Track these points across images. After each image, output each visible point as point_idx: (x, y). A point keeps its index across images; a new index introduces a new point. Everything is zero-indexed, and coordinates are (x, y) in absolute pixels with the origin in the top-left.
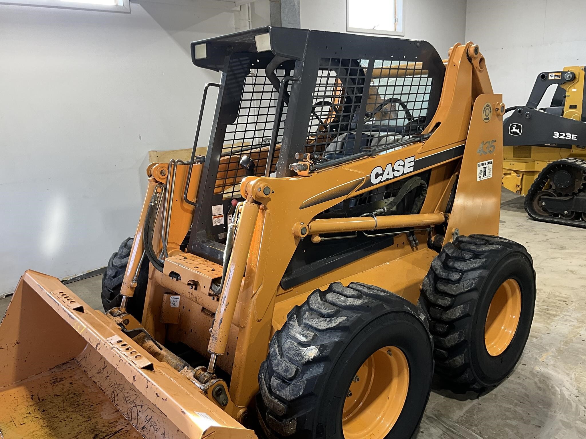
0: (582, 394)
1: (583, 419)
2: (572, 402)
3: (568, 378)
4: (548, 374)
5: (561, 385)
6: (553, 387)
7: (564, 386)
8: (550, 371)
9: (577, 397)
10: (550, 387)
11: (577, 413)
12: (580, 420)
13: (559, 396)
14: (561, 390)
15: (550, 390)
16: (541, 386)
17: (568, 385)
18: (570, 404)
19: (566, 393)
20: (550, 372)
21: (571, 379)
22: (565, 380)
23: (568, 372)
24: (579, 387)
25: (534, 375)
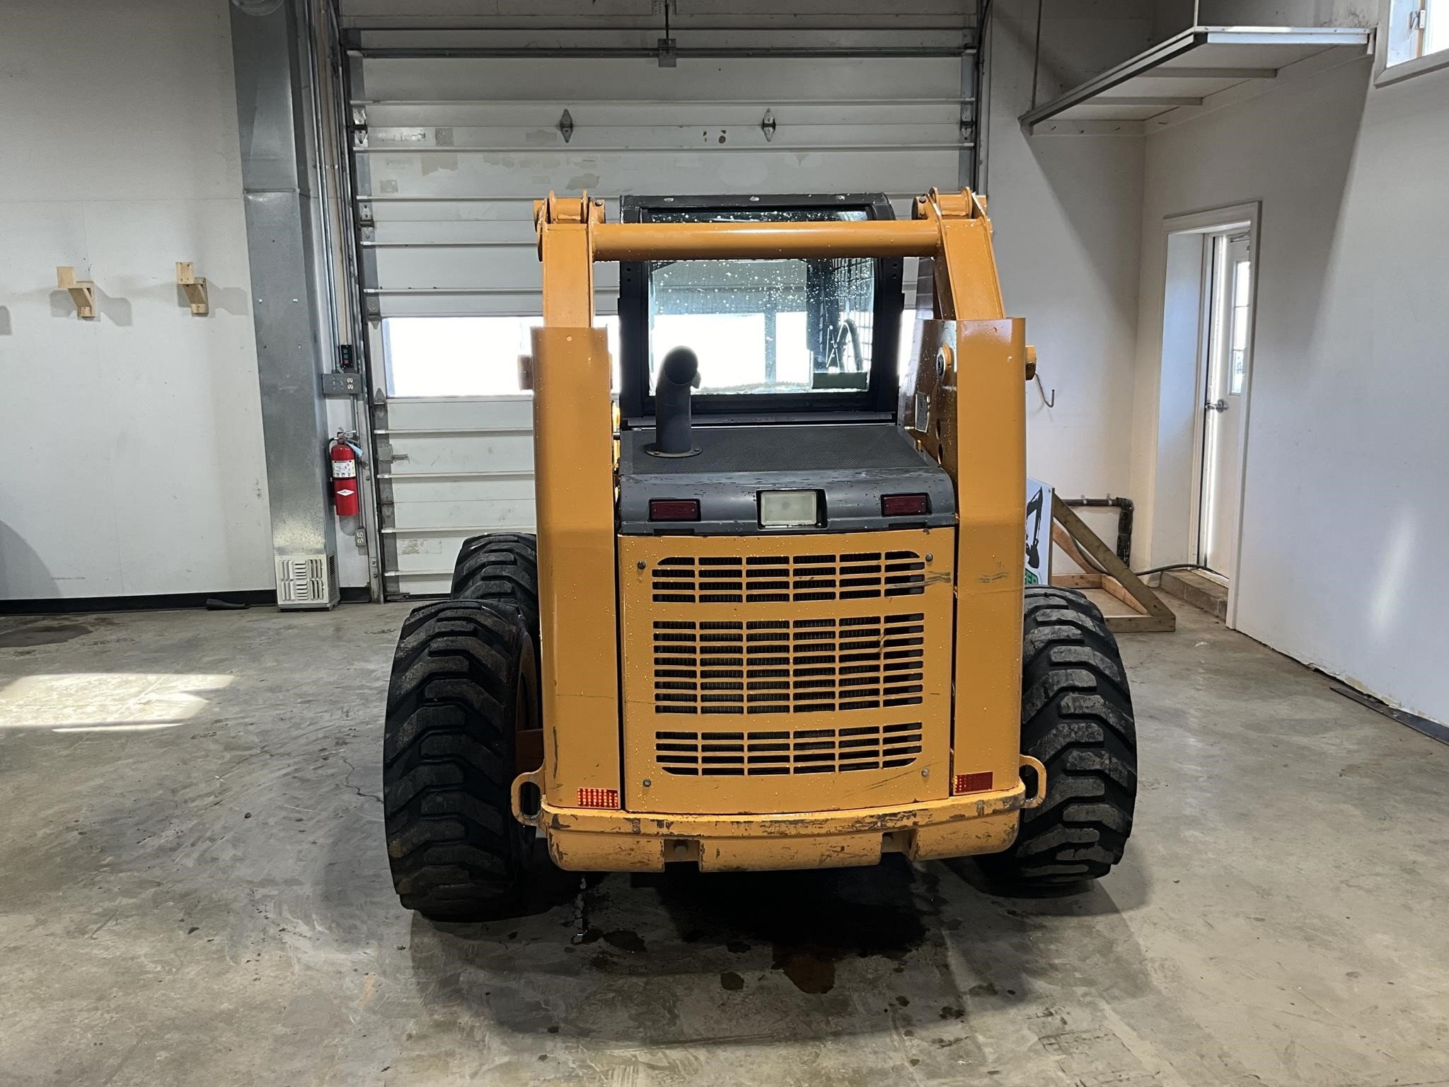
0: (274, 939)
1: (269, 899)
2: (290, 917)
3: (305, 958)
4: (347, 951)
5: (316, 940)
6: (330, 928)
7: (310, 938)
8: (343, 958)
9: (283, 930)
10: (334, 925)
11: (279, 906)
12: (272, 897)
13: (314, 916)
14: (314, 928)
15: (333, 922)
16: (351, 922)
17: (302, 943)
18: (292, 912)
19: (303, 928)
20: (343, 956)
21: (299, 959)
22: (311, 952)
23: (309, 973)
24: (283, 949)
25: (371, 935)
